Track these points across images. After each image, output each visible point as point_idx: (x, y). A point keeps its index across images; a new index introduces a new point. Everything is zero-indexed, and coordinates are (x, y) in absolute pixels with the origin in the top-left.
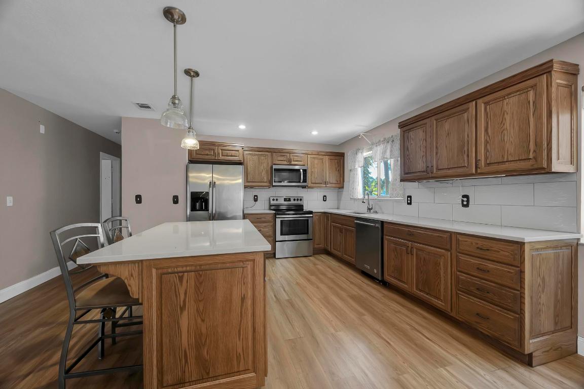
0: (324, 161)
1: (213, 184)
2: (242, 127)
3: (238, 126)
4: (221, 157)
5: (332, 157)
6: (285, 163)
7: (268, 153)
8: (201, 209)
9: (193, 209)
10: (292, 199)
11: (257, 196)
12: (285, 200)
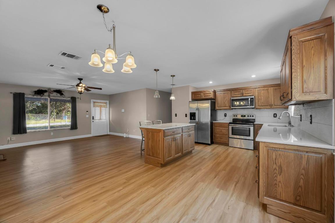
0: (270, 91)
1: (198, 109)
2: (211, 82)
3: (209, 82)
4: (203, 97)
5: (275, 88)
6: (240, 95)
7: (228, 92)
8: (194, 119)
9: (191, 119)
10: (246, 116)
11: (226, 114)
12: (242, 116)
